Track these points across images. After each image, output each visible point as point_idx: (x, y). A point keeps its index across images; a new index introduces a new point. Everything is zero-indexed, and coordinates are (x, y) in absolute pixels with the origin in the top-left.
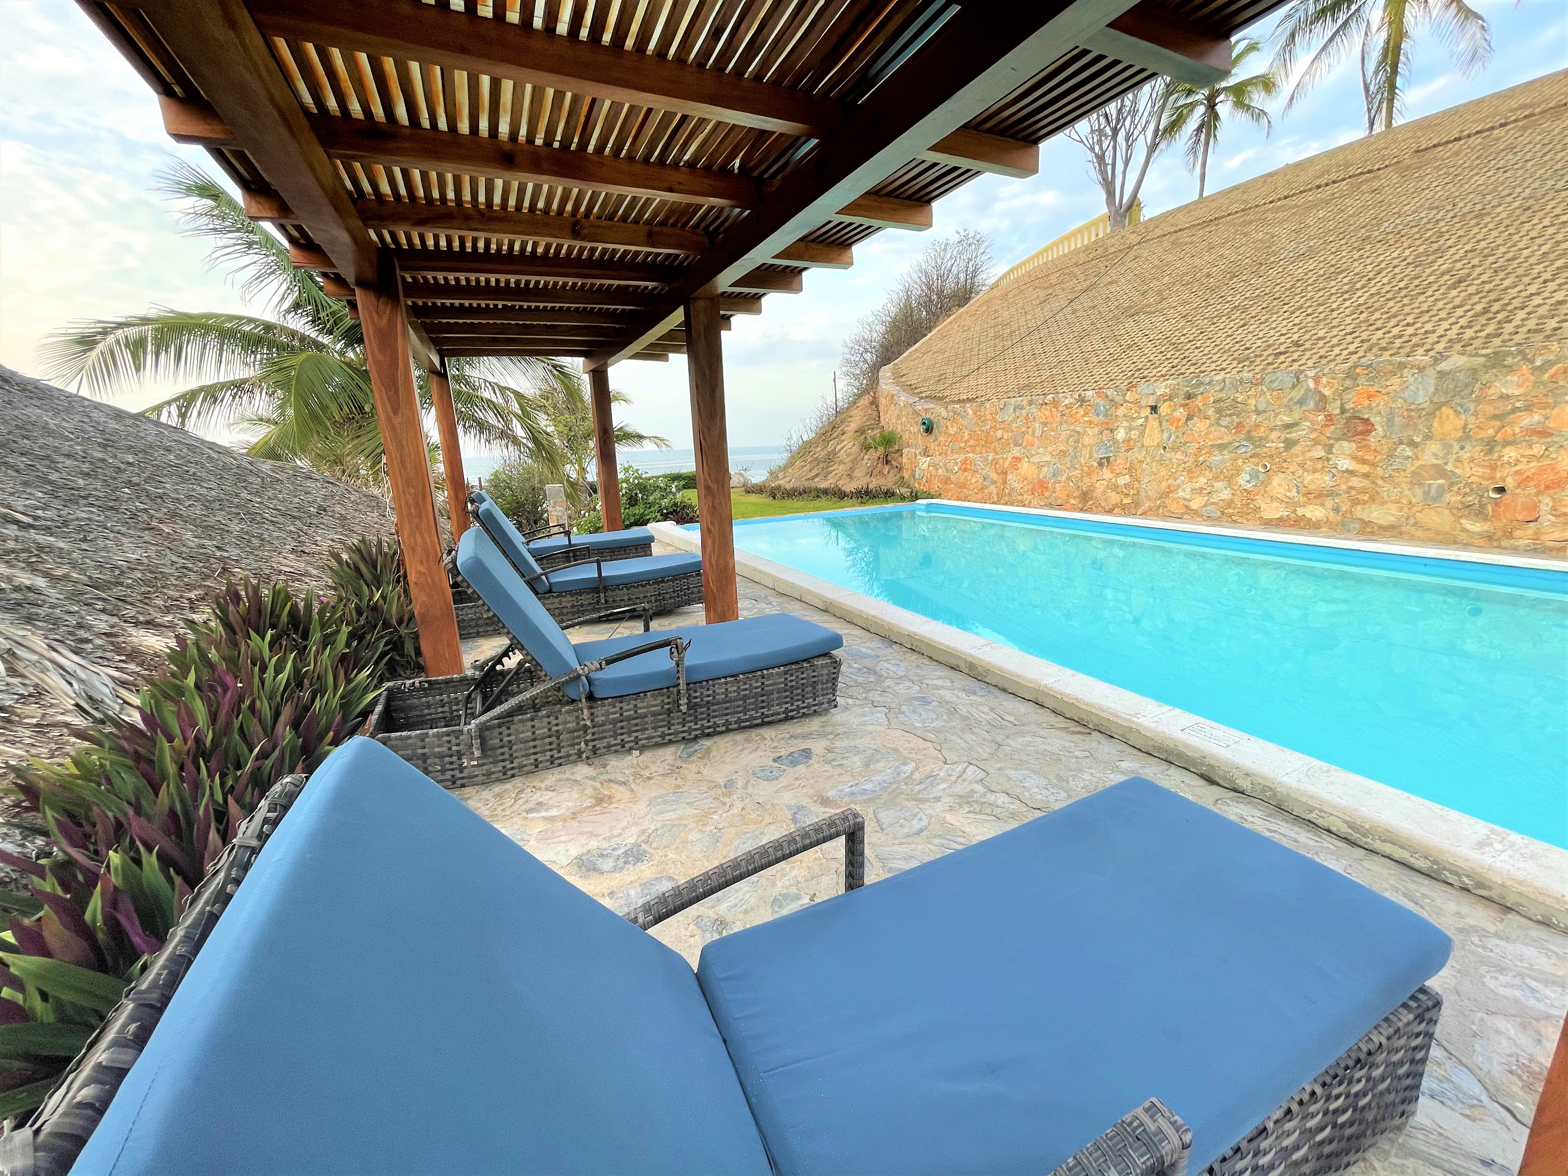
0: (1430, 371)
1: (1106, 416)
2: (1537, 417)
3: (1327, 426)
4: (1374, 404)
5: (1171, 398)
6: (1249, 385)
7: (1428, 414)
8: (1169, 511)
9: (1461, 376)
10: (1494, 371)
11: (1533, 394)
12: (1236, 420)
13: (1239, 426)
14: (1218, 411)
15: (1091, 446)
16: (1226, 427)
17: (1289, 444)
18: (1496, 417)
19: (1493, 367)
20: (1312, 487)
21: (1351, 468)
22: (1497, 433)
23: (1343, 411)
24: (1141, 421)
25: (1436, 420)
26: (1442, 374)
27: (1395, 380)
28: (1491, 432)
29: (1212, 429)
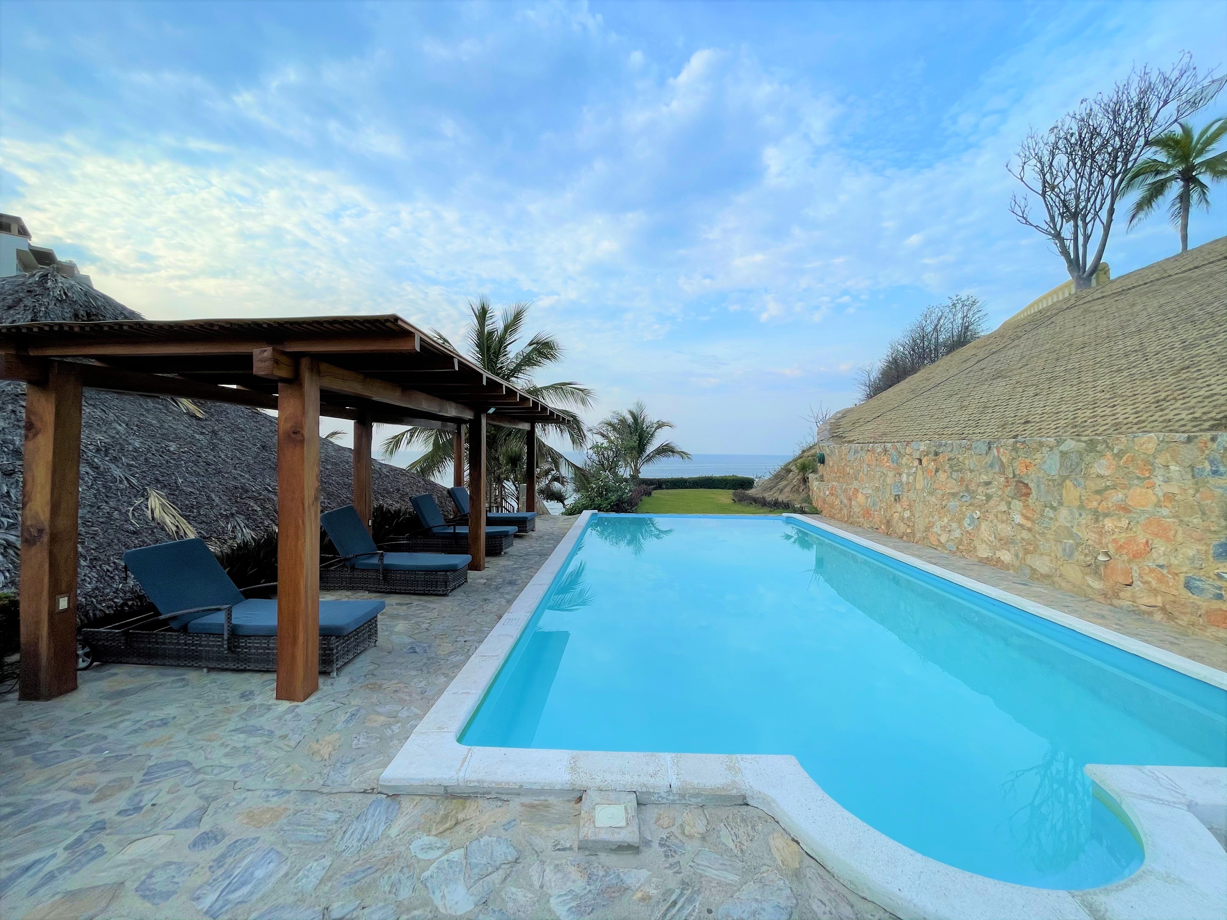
0: (1056, 451)
1: (897, 463)
2: (1120, 495)
3: (1007, 486)
4: (1029, 473)
5: (927, 455)
6: (964, 449)
7: (1059, 485)
8: (930, 543)
9: (1073, 456)
10: (1092, 454)
11: (1117, 476)
12: (961, 475)
13: (962, 480)
14: (951, 467)
15: (891, 485)
16: (955, 480)
17: (989, 497)
18: (1098, 492)
19: (1091, 452)
20: (1003, 535)
21: (1021, 523)
22: (1099, 505)
23: (1014, 476)
24: (914, 469)
25: (1064, 489)
26: (1063, 454)
27: (1038, 455)
28: (1095, 504)
29: (948, 480)
